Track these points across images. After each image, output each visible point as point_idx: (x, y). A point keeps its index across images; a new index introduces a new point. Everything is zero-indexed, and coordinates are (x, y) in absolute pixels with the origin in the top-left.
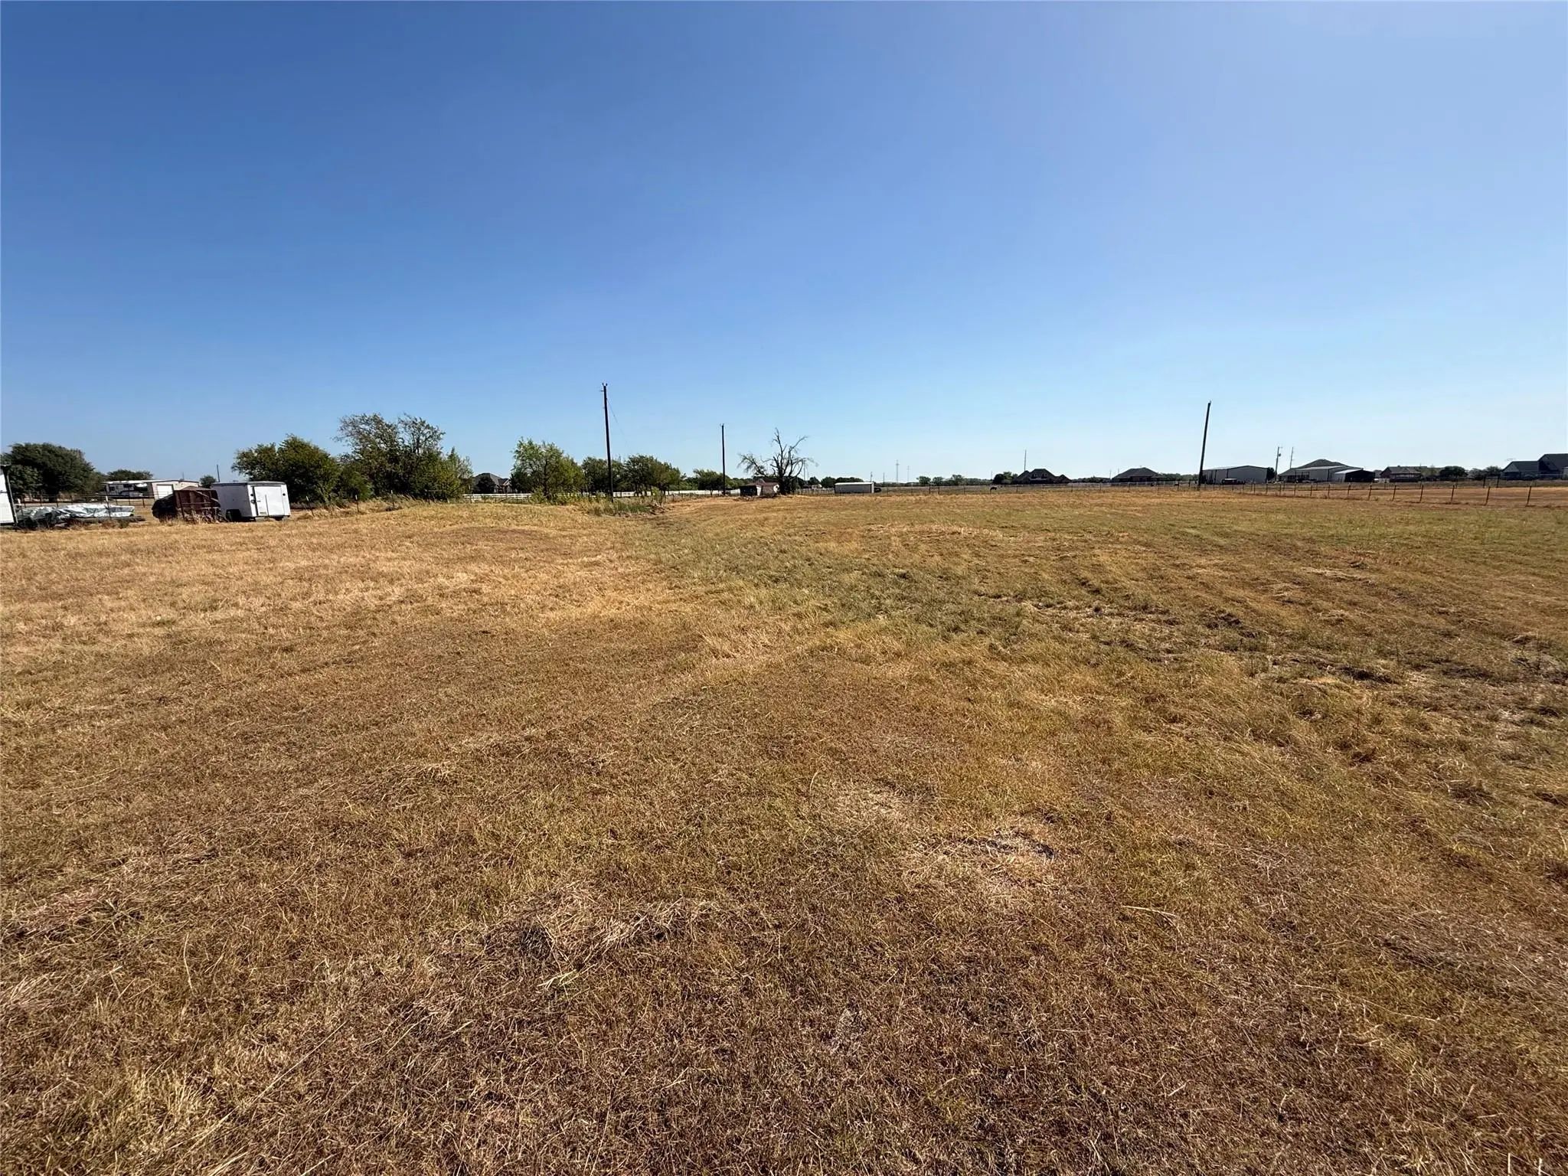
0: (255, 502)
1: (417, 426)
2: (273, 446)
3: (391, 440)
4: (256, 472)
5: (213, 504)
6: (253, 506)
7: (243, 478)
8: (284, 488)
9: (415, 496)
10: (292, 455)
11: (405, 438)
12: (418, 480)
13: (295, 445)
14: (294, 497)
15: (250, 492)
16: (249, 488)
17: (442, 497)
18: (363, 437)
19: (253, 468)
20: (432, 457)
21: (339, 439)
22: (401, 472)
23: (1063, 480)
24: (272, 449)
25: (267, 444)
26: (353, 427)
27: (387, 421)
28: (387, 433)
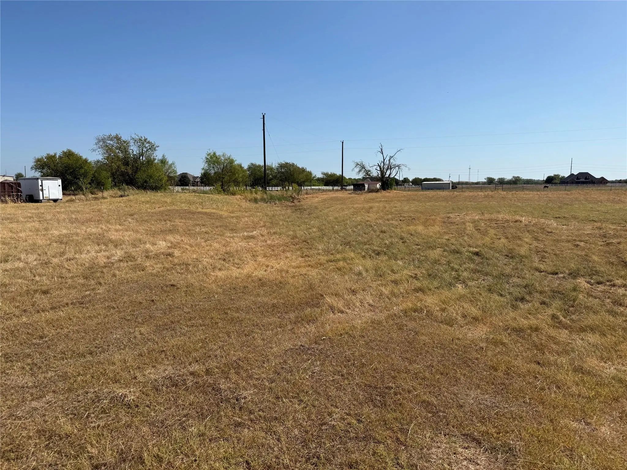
0: (42, 190)
1: (142, 142)
2: (55, 154)
3: (125, 150)
4: (44, 171)
5: (18, 191)
6: (41, 193)
7: (38, 174)
8: (59, 182)
9: (138, 188)
10: (66, 160)
11: (134, 149)
12: (141, 176)
13: (69, 154)
14: (65, 188)
15: (40, 184)
16: (40, 181)
17: (155, 188)
18: (108, 149)
19: (43, 168)
20: (150, 162)
21: (94, 150)
22: (130, 172)
23: (603, 181)
24: (54, 156)
25: (52, 153)
26: (103, 142)
27: (123, 138)
28: (123, 146)
